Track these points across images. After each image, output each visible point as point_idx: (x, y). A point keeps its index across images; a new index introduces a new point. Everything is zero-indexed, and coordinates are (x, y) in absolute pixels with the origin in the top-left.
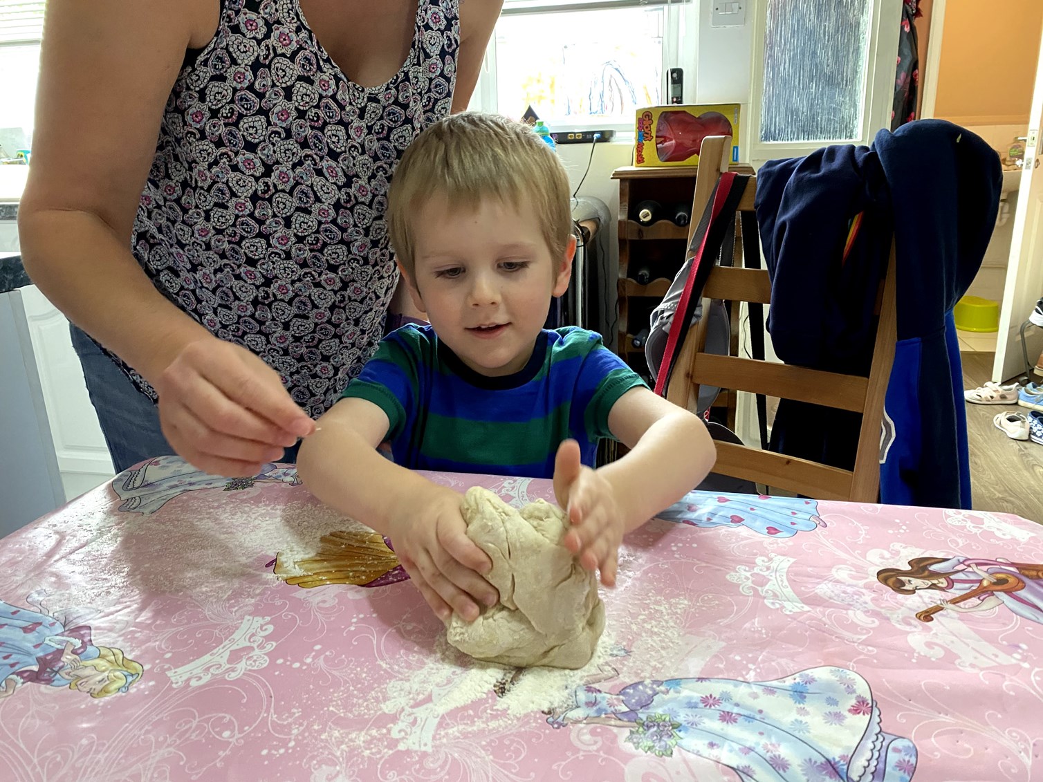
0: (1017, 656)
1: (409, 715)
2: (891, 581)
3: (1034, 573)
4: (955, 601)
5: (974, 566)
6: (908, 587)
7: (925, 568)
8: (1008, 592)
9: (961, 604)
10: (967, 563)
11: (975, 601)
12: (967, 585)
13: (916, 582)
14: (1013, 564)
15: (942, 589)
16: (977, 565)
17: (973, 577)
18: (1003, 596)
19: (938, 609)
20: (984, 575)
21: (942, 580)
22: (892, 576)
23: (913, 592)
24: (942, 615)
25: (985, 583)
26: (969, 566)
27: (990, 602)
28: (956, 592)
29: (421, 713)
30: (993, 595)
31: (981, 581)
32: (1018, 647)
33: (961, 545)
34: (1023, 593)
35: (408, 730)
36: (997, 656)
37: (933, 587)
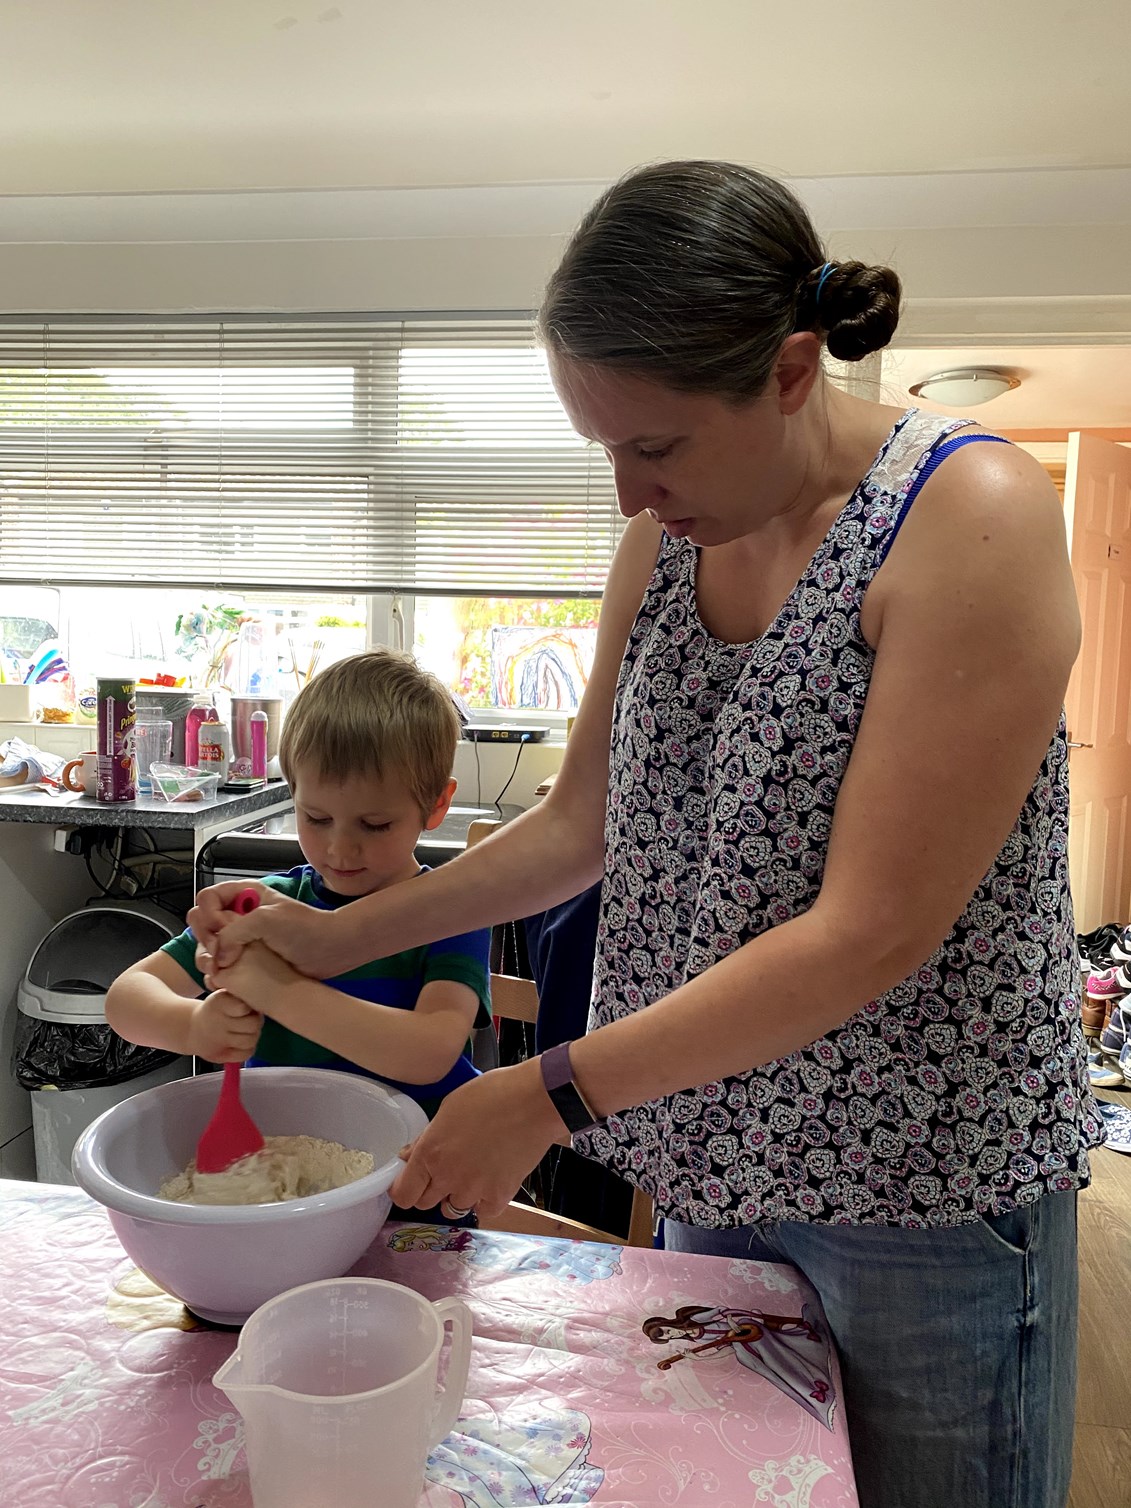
0: (721, 1401)
1: (214, 1450)
2: (652, 1332)
3: (775, 1325)
4: (695, 1351)
5: (729, 1317)
6: (665, 1337)
7: (688, 1317)
8: (744, 1343)
9: (700, 1353)
10: (725, 1314)
11: (714, 1350)
12: (714, 1336)
13: (675, 1332)
14: (762, 1316)
15: (692, 1339)
16: (733, 1315)
17: (723, 1328)
18: (738, 1346)
19: (680, 1357)
20: (733, 1325)
21: (697, 1331)
22: (655, 1326)
23: (667, 1341)
24: (682, 1364)
25: (730, 1334)
26: (726, 1317)
27: (727, 1350)
28: (700, 1343)
29: (223, 1446)
30: (731, 1345)
31: (727, 1332)
32: (725, 1392)
33: (730, 1294)
34: (757, 1345)
35: (212, 1463)
36: (705, 1401)
37: (687, 1337)
